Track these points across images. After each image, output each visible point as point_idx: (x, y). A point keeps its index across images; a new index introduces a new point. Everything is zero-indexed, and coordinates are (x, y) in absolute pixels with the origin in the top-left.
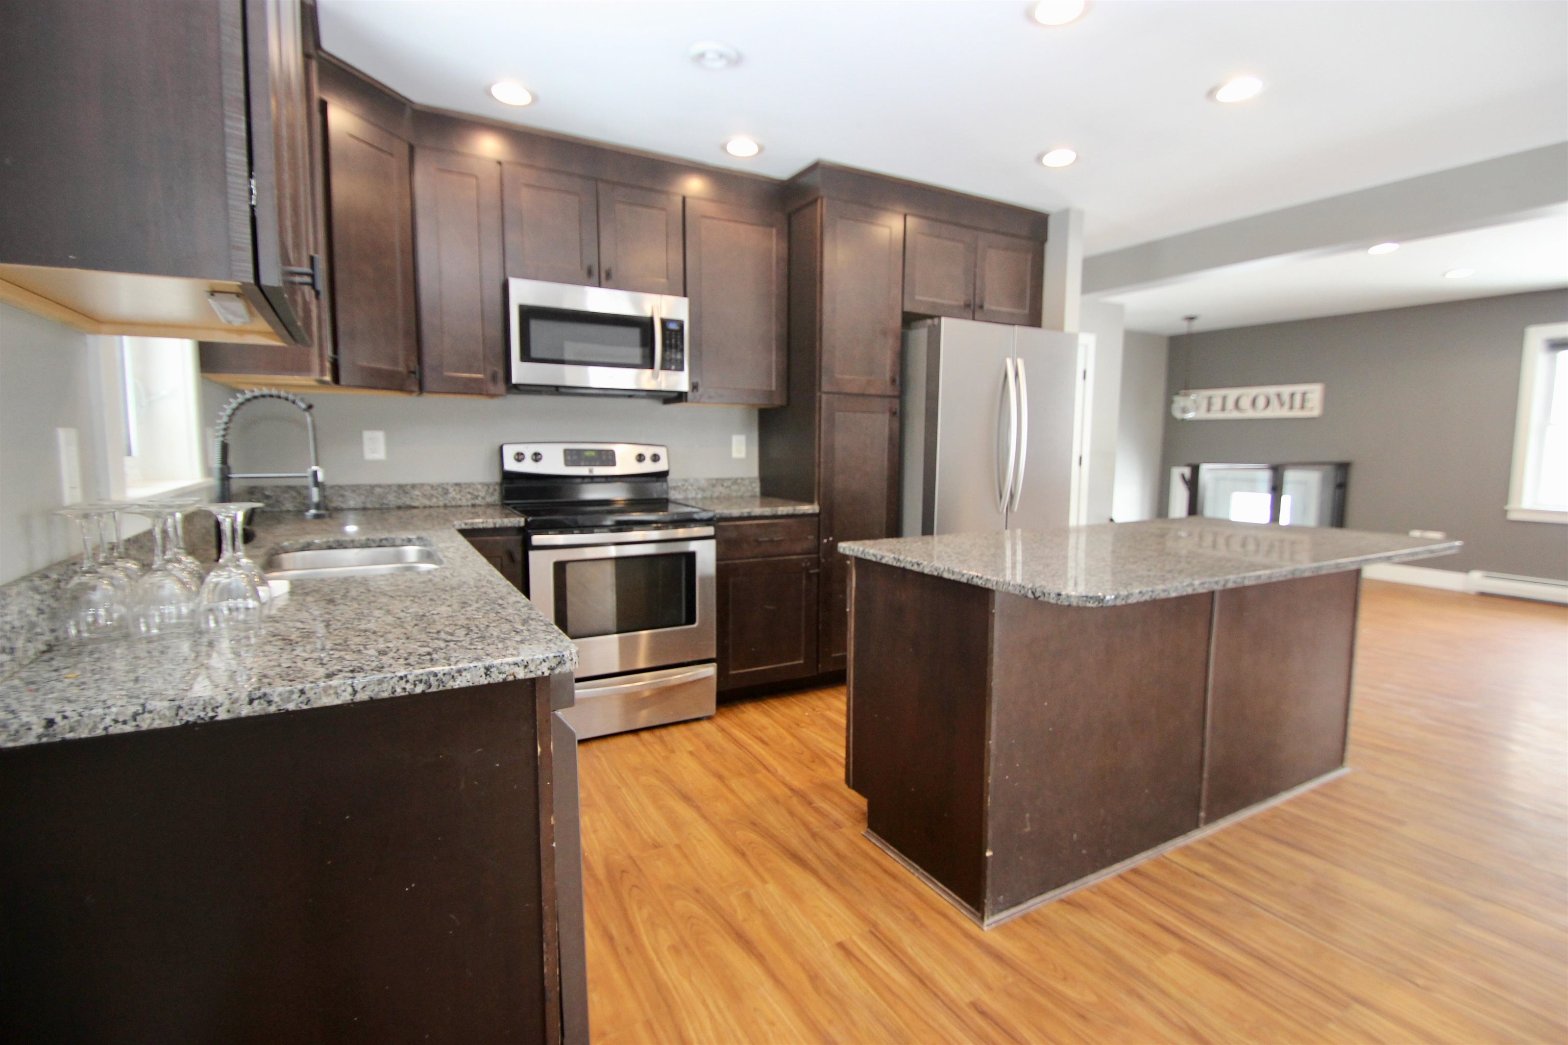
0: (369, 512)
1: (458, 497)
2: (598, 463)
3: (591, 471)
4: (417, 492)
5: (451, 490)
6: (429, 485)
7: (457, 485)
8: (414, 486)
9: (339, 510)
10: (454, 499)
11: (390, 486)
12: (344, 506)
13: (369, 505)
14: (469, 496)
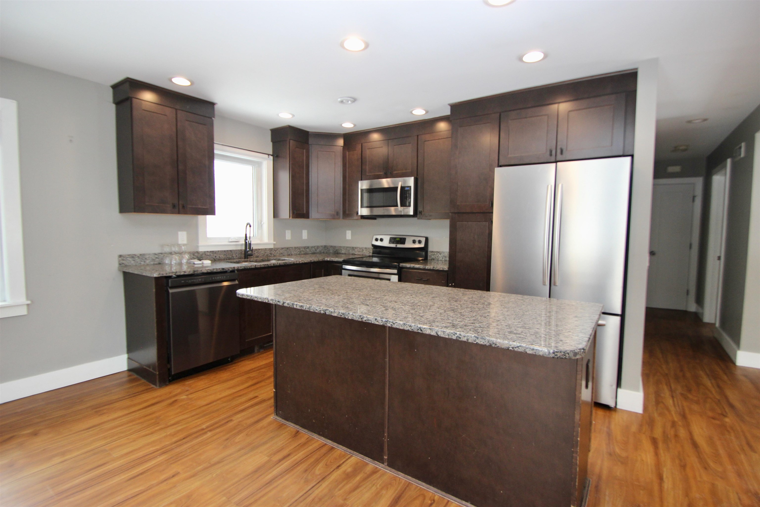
0: (346, 255)
1: (366, 252)
2: (399, 243)
3: (396, 246)
4: (356, 250)
5: (364, 250)
6: (359, 248)
7: (366, 248)
8: (356, 248)
9: (340, 253)
10: (365, 253)
11: (351, 247)
12: (341, 252)
13: (346, 253)
14: (368, 252)
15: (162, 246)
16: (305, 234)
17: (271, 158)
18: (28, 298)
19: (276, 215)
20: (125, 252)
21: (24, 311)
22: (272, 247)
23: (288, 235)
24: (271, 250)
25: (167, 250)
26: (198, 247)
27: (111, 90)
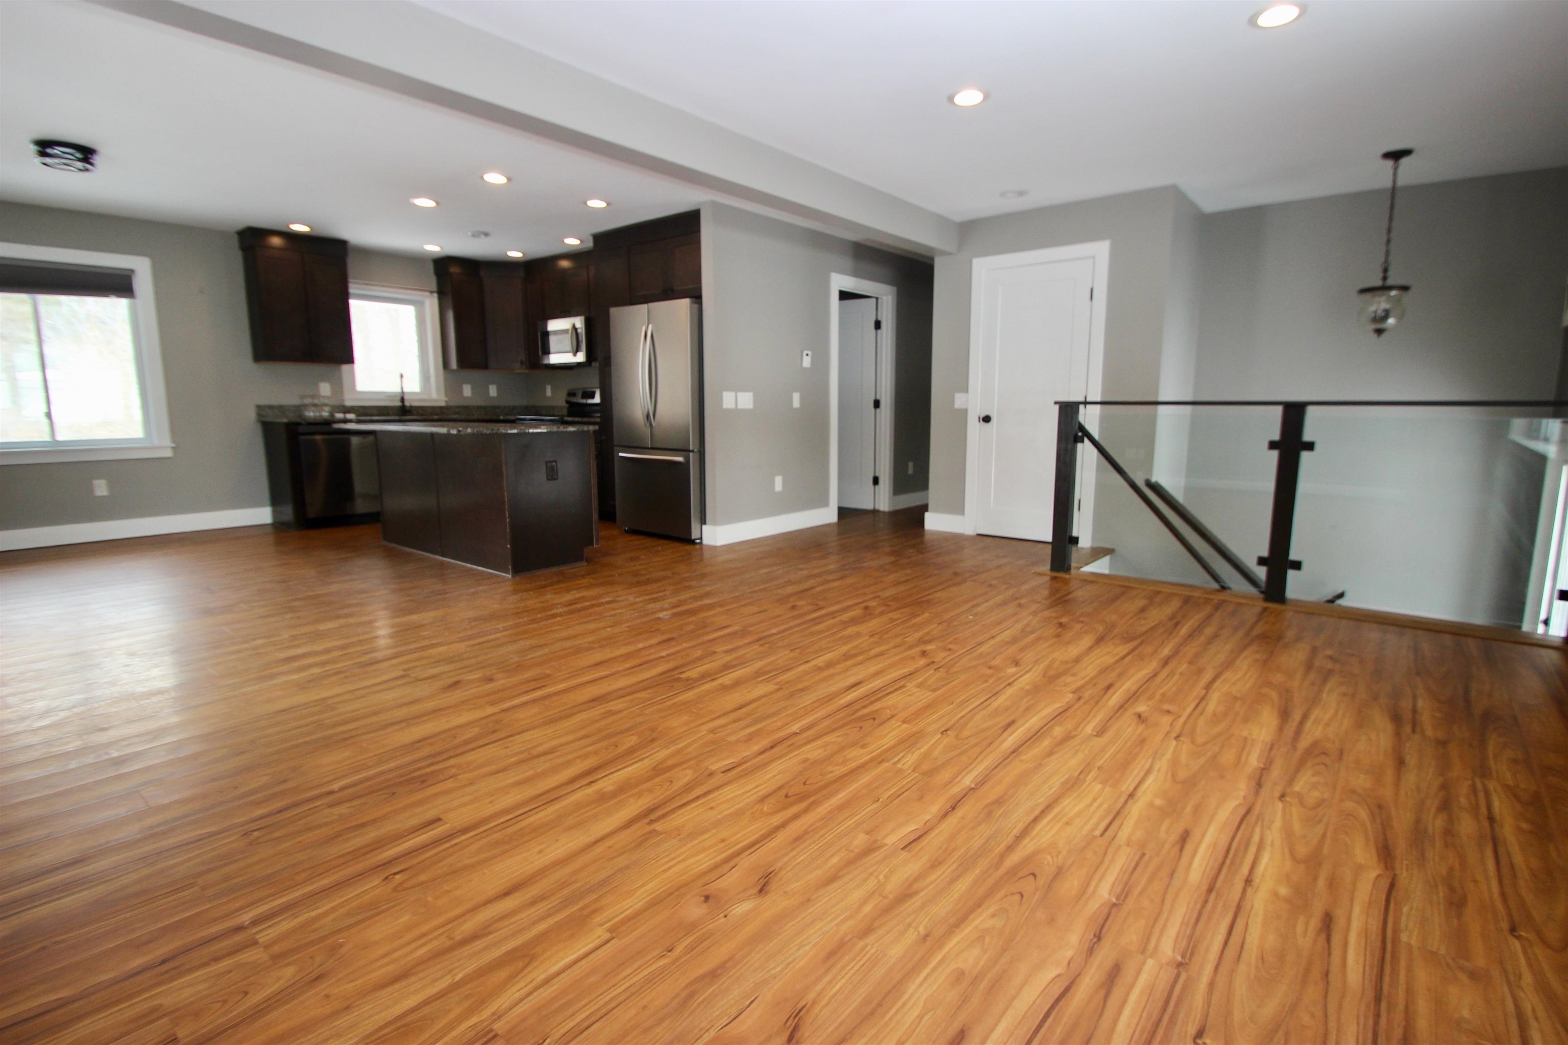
15: (302, 397)
16: (493, 391)
17: (436, 295)
18: (174, 442)
19: (446, 364)
20: (264, 402)
21: (169, 453)
22: (443, 404)
23: (467, 391)
24: (441, 408)
25: (307, 401)
26: (343, 400)
27: (236, 236)
